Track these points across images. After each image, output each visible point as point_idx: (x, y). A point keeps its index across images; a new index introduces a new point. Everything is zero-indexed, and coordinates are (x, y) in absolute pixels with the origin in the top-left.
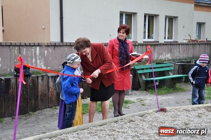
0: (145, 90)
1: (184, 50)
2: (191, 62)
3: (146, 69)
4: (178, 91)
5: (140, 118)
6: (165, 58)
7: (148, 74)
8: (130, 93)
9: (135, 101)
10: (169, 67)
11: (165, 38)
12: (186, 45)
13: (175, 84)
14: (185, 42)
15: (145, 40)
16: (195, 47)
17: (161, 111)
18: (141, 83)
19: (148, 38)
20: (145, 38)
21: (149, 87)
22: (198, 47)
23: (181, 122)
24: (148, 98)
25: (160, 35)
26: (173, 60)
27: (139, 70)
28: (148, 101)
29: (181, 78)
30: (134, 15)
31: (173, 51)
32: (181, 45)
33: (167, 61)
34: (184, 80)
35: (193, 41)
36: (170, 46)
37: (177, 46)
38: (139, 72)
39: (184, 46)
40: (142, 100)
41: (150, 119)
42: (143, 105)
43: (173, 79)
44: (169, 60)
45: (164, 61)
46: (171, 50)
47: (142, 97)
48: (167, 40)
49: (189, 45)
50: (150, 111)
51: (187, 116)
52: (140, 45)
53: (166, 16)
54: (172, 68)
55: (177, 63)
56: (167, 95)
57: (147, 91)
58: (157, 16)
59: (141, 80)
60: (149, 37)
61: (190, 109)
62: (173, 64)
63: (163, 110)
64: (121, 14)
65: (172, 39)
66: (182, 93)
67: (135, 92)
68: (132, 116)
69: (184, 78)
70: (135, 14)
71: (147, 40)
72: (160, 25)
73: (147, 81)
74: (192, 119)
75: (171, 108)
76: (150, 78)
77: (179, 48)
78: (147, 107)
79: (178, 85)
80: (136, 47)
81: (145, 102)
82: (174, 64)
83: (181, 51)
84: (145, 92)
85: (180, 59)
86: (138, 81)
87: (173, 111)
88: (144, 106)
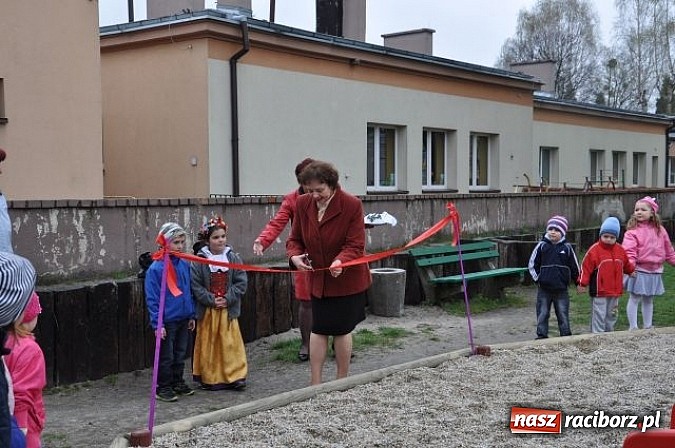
0: (435, 304)
1: (518, 211)
2: (534, 237)
3: (437, 255)
4: (510, 306)
5: (432, 370)
6: (476, 229)
7: (441, 267)
8: (402, 312)
9: (416, 331)
10: (488, 249)
11: (471, 184)
12: (520, 200)
13: (502, 289)
14: (516, 191)
15: (425, 188)
16: (541, 205)
17: (479, 354)
18: (425, 289)
19: (433, 183)
20: (425, 182)
21: (444, 297)
22: (547, 202)
23: (526, 378)
24: (444, 324)
25: (460, 176)
26: (493, 233)
27: (420, 257)
28: (445, 331)
29: (517, 274)
30: (399, 132)
31: (491, 213)
32: (509, 200)
33: (482, 235)
34: (522, 280)
35: (536, 189)
36: (484, 201)
37: (502, 201)
38: (422, 263)
39: (515, 201)
40: (429, 329)
41: (456, 373)
42: (433, 339)
43: (497, 277)
44: (484, 234)
45: (472, 236)
46: (488, 210)
47: (429, 322)
48: (475, 187)
49: (528, 199)
50: (454, 354)
51: (538, 364)
52: (419, 200)
53: (471, 133)
54: (495, 253)
55: (504, 241)
56: (486, 316)
57: (439, 305)
58: (451, 132)
59: (424, 282)
60: (434, 181)
61: (544, 347)
62: (496, 244)
63: (483, 352)
64: (371, 129)
65: (486, 184)
66: (521, 310)
67: (412, 309)
68: (414, 367)
69: (522, 275)
70: (402, 128)
71: (430, 187)
72: (460, 154)
73: (439, 284)
74: (550, 371)
75: (499, 346)
76: (444, 276)
77: (506, 206)
78: (444, 344)
79: (508, 292)
80: (409, 206)
81: (438, 333)
82: (499, 243)
83: (509, 212)
84: (435, 308)
85: (507, 231)
86: (417, 283)
87: (506, 353)
88: (436, 343)
